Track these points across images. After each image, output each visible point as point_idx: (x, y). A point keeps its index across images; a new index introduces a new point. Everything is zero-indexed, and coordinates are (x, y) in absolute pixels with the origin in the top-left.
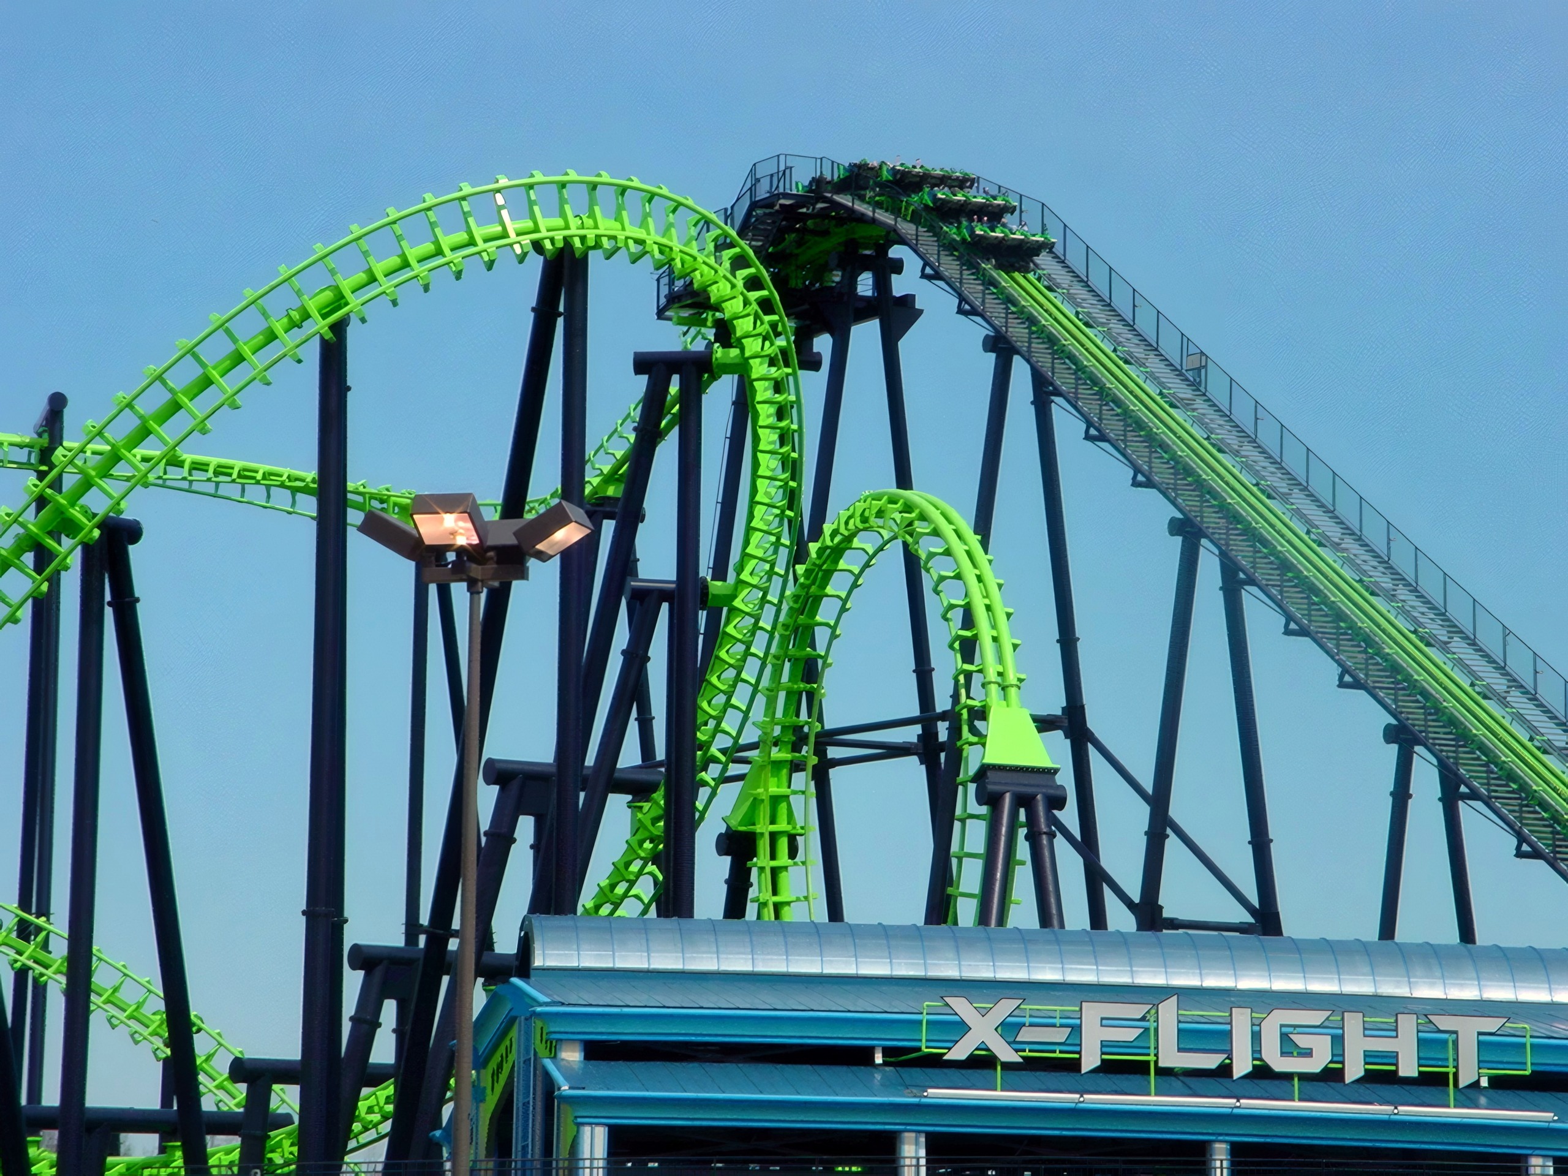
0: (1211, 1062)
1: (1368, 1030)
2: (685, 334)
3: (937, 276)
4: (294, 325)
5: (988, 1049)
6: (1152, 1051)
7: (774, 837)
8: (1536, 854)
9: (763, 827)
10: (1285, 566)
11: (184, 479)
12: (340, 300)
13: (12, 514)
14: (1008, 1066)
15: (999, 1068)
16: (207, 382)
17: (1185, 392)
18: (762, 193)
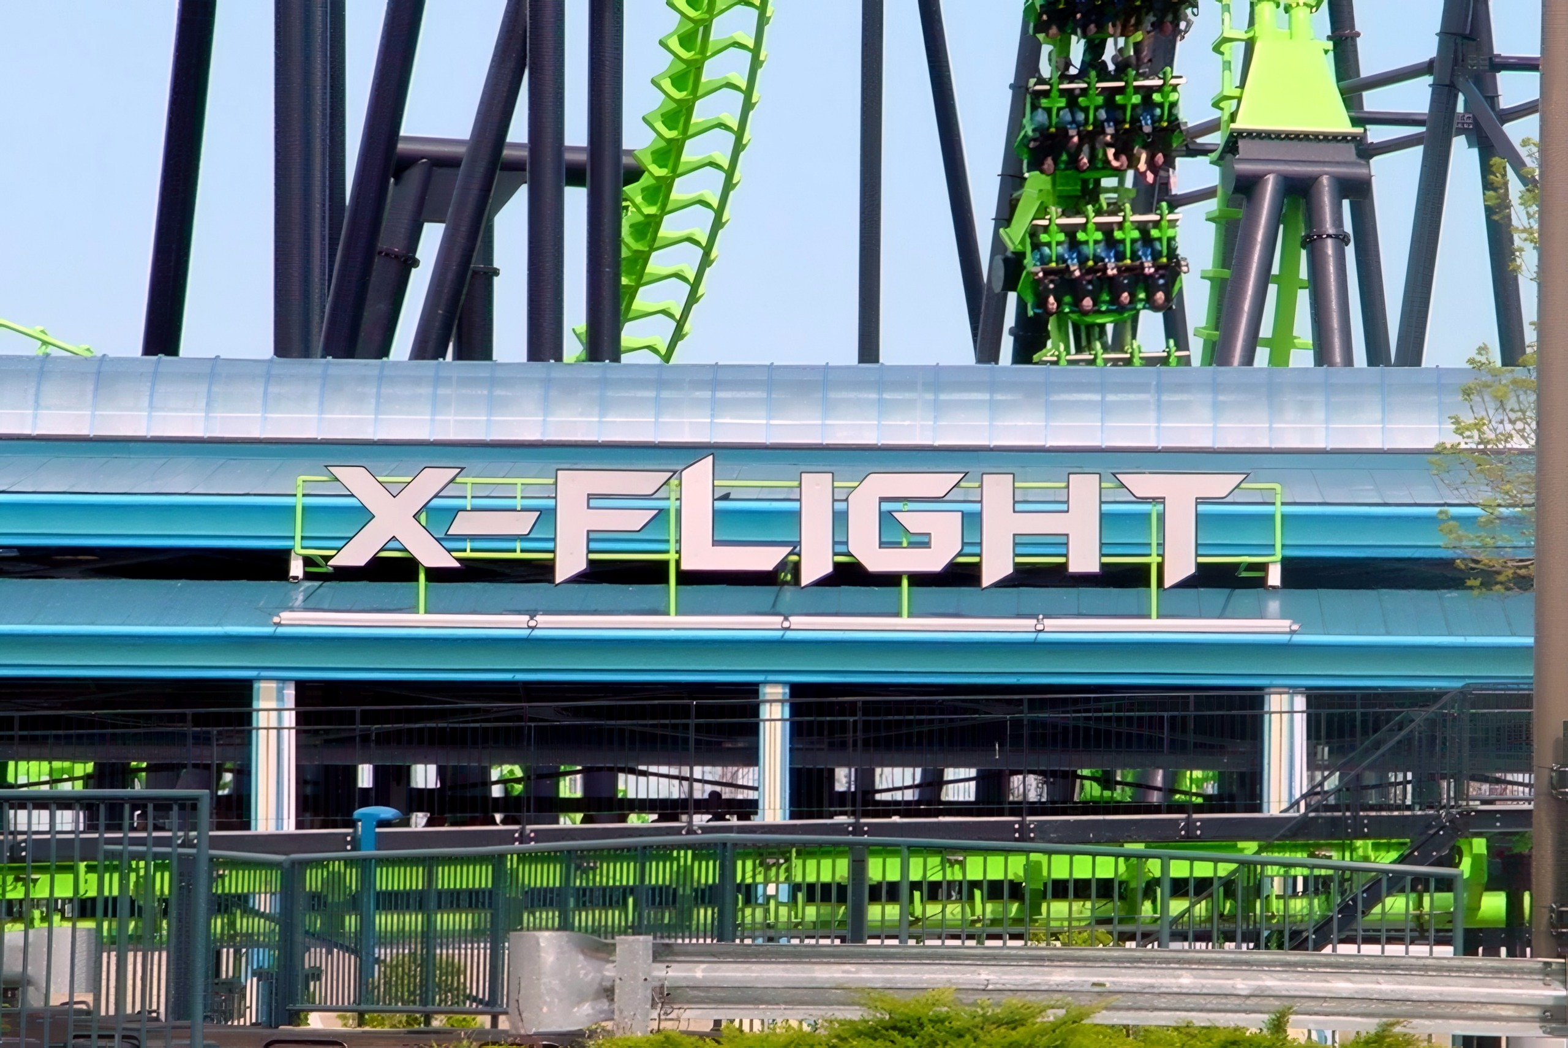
0: (764, 559)
1: (1019, 502)
5: (405, 550)
6: (672, 547)
14: (437, 575)
15: (422, 577)
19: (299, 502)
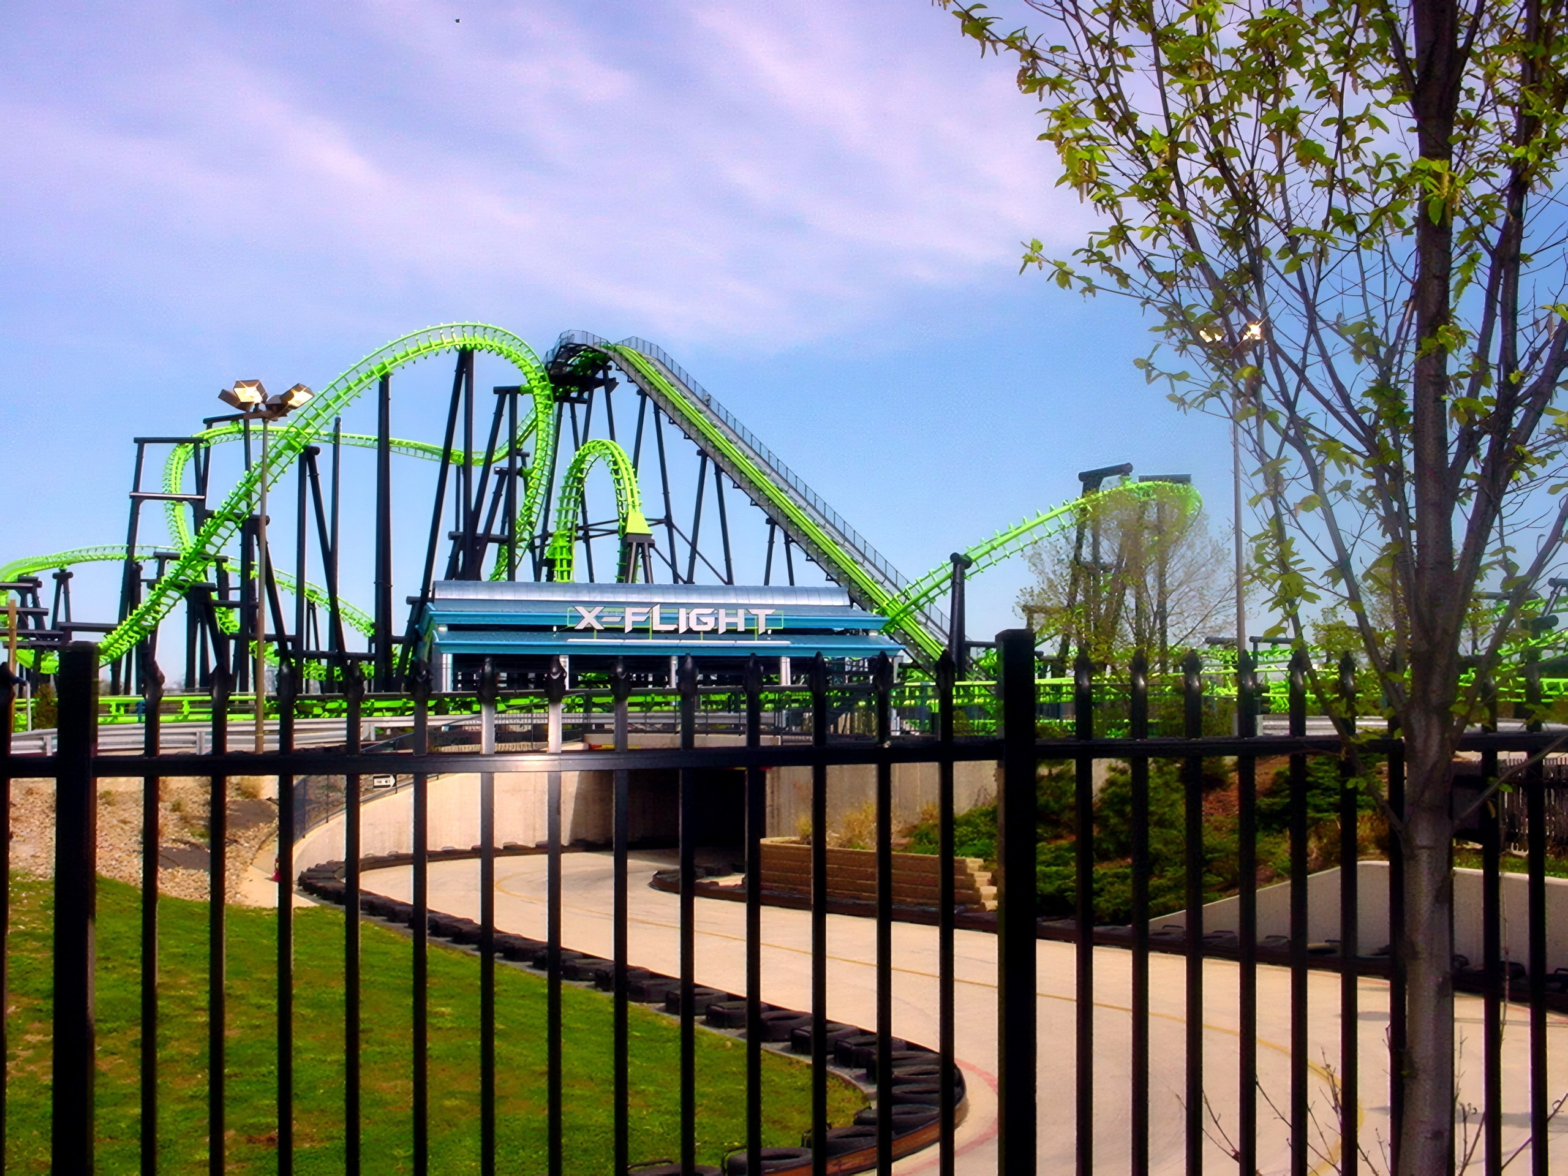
0: (672, 628)
1: (727, 615)
3: (621, 369)
4: (369, 376)
5: (591, 625)
6: (651, 625)
7: (562, 560)
8: (812, 560)
9: (558, 557)
10: (734, 465)
12: (384, 367)
14: (599, 631)
17: (704, 408)
18: (564, 343)
19: (568, 615)
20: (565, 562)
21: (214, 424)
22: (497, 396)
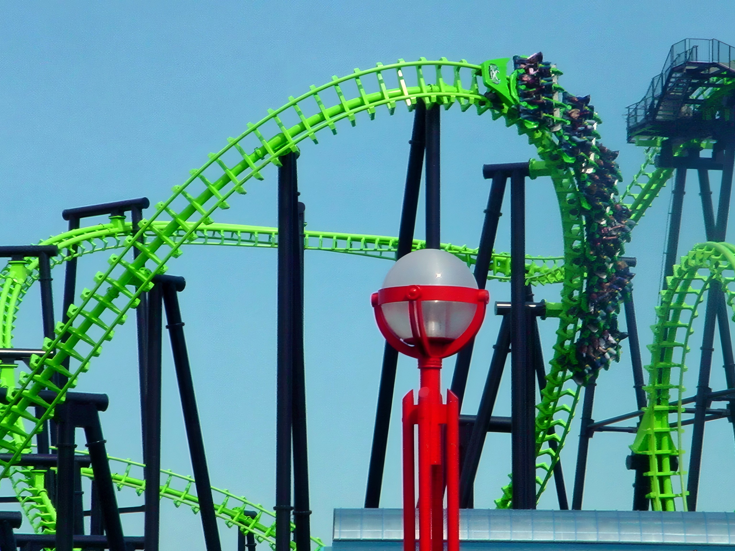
2: (647, 151)
4: (258, 158)
7: (660, 458)
9: (653, 452)
11: (375, 250)
12: (284, 141)
13: (102, 276)
16: (210, 194)
20: (666, 462)
21: (82, 220)
22: (490, 181)
